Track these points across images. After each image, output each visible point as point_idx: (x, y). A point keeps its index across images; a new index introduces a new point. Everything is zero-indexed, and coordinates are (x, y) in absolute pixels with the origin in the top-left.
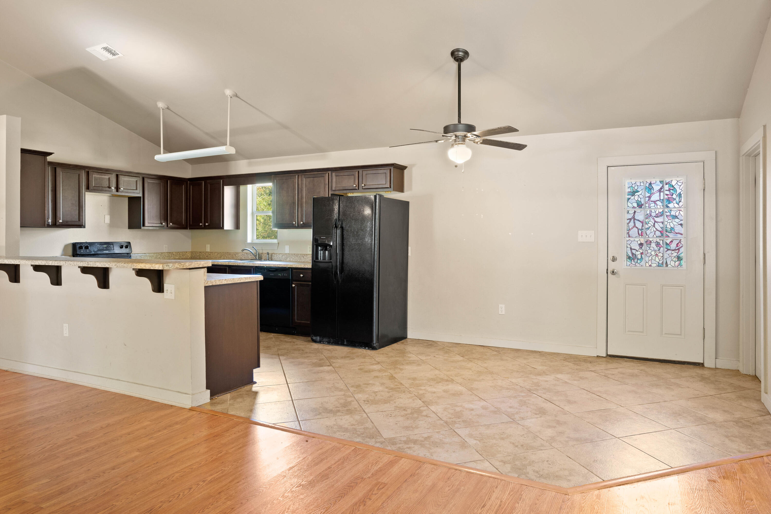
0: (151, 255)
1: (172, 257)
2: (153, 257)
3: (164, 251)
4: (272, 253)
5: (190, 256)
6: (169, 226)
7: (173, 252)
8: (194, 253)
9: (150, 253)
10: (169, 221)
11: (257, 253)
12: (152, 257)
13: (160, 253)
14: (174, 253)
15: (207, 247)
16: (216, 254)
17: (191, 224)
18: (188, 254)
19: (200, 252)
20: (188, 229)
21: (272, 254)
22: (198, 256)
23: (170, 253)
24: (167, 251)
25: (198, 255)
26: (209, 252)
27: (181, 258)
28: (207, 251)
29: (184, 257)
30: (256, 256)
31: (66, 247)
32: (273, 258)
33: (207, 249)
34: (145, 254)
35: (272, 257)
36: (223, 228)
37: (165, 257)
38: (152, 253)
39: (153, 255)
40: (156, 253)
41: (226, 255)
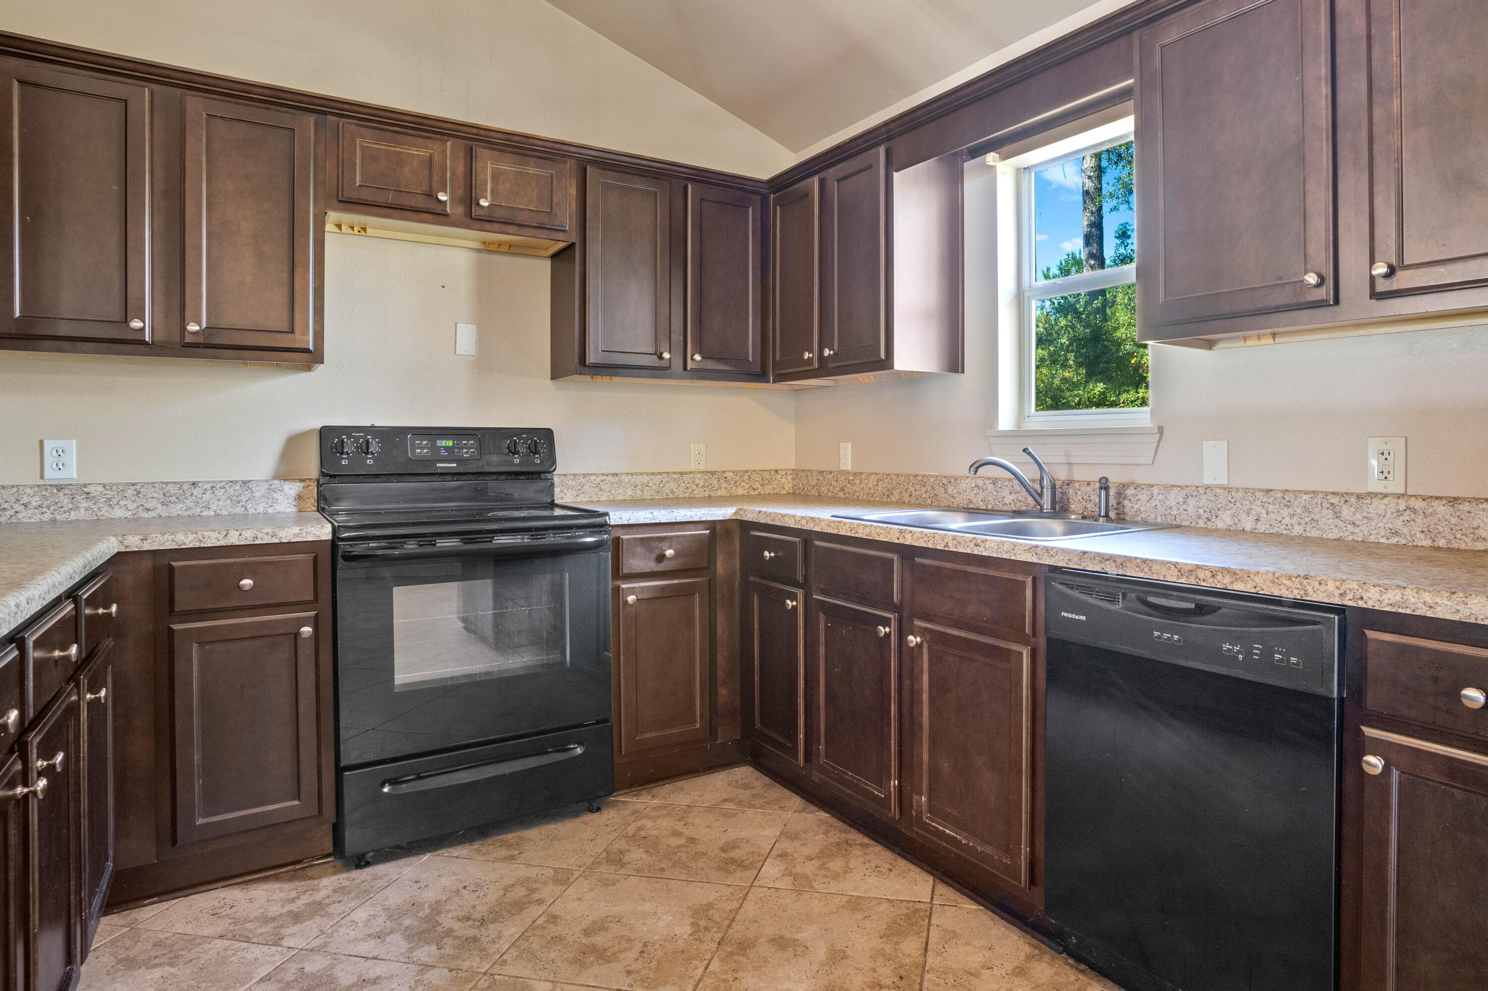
0: (639, 479)
1: (720, 488)
2: (646, 488)
3: (693, 467)
4: (1124, 480)
5: (788, 487)
6: (690, 365)
7: (724, 472)
8: (801, 474)
9: (636, 474)
10: (692, 347)
11: (1046, 482)
12: (642, 490)
13: (675, 473)
14: (729, 475)
15: (842, 452)
16: (873, 480)
17: (778, 358)
18: (783, 480)
19: (821, 472)
20: (768, 381)
21: (1124, 486)
22: (813, 487)
23: (713, 473)
24: (702, 467)
25: (814, 482)
26: (848, 473)
27: (756, 493)
28: (843, 467)
29: (768, 489)
30: (1041, 495)
31: (293, 442)
32: (1127, 510)
33: (842, 461)
34: (617, 475)
35: (1126, 502)
36: (887, 363)
37: (694, 487)
38: (642, 474)
39: (646, 478)
40: (660, 474)
41: (911, 488)
